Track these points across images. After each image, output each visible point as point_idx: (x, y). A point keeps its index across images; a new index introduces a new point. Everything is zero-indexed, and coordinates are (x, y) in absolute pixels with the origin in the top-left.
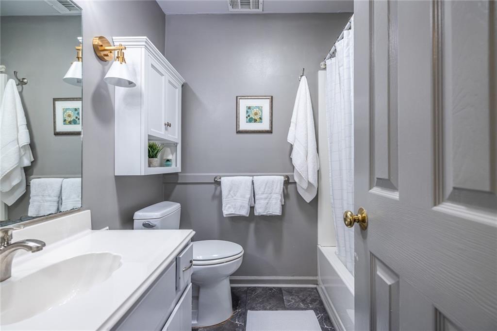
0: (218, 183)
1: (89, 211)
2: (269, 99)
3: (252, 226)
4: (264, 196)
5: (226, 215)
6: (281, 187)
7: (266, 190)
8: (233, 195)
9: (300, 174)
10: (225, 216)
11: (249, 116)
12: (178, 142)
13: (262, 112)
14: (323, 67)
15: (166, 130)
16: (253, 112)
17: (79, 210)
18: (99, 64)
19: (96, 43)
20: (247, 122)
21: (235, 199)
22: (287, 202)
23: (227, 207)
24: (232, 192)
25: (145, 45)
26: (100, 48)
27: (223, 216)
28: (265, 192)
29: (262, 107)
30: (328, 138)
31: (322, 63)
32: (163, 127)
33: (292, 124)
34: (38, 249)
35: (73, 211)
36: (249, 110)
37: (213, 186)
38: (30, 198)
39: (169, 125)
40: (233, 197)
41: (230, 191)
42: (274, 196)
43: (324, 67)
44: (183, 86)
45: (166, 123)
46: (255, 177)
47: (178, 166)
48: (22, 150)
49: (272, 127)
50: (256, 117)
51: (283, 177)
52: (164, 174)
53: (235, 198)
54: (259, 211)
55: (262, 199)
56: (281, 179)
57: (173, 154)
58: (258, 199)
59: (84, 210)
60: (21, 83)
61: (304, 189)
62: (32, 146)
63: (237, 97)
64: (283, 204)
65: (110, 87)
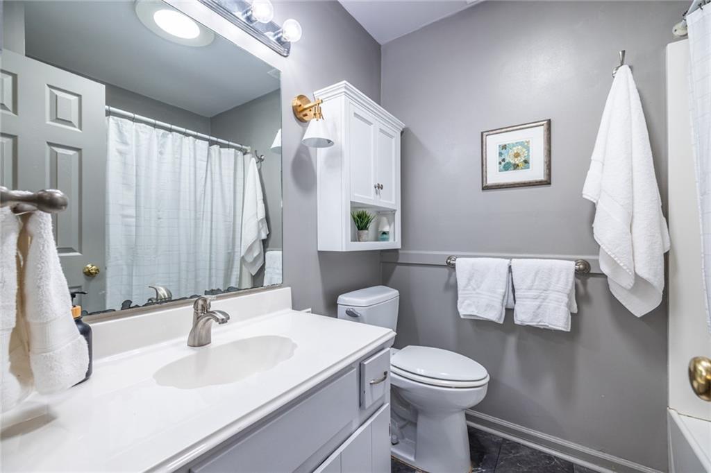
0: (453, 267)
1: (289, 288)
2: (543, 125)
3: (512, 341)
4: (533, 293)
5: (464, 315)
6: (567, 282)
7: (536, 283)
8: (475, 286)
9: (613, 259)
10: (462, 317)
11: (504, 160)
12: (395, 208)
13: (528, 150)
14: (680, 33)
15: (377, 193)
16: (512, 153)
17: (280, 286)
18: (299, 126)
19: (295, 104)
20: (500, 171)
21: (477, 293)
22: (585, 308)
23: (465, 304)
24: (474, 281)
25: (345, 92)
26: (299, 109)
27: (459, 316)
28: (535, 287)
29: (528, 142)
30: (697, 184)
31: (679, 26)
32: (373, 190)
33: (593, 164)
34: (223, 321)
35: (273, 287)
36: (503, 151)
37: (446, 270)
38: (265, 270)
39: (380, 187)
40: (474, 290)
41: (469, 280)
42: (553, 296)
43: (683, 33)
44: (402, 133)
45: (377, 185)
46: (514, 261)
47: (396, 241)
48: (260, 224)
49: (549, 174)
50: (518, 161)
51: (573, 263)
52: (382, 251)
53: (477, 291)
54: (523, 316)
55: (527, 298)
56: (571, 266)
57: (390, 225)
58: (520, 298)
59: (285, 287)
60: (260, 160)
61: (625, 289)
62: (267, 218)
63: (482, 133)
64: (575, 311)
65: (312, 149)
